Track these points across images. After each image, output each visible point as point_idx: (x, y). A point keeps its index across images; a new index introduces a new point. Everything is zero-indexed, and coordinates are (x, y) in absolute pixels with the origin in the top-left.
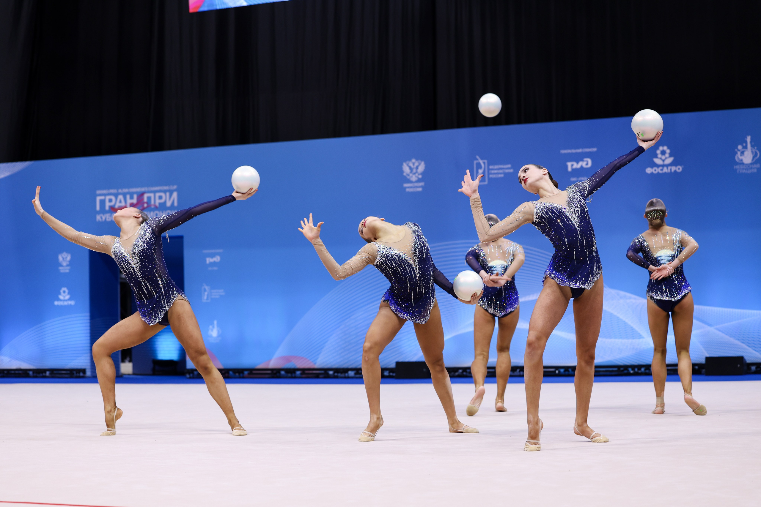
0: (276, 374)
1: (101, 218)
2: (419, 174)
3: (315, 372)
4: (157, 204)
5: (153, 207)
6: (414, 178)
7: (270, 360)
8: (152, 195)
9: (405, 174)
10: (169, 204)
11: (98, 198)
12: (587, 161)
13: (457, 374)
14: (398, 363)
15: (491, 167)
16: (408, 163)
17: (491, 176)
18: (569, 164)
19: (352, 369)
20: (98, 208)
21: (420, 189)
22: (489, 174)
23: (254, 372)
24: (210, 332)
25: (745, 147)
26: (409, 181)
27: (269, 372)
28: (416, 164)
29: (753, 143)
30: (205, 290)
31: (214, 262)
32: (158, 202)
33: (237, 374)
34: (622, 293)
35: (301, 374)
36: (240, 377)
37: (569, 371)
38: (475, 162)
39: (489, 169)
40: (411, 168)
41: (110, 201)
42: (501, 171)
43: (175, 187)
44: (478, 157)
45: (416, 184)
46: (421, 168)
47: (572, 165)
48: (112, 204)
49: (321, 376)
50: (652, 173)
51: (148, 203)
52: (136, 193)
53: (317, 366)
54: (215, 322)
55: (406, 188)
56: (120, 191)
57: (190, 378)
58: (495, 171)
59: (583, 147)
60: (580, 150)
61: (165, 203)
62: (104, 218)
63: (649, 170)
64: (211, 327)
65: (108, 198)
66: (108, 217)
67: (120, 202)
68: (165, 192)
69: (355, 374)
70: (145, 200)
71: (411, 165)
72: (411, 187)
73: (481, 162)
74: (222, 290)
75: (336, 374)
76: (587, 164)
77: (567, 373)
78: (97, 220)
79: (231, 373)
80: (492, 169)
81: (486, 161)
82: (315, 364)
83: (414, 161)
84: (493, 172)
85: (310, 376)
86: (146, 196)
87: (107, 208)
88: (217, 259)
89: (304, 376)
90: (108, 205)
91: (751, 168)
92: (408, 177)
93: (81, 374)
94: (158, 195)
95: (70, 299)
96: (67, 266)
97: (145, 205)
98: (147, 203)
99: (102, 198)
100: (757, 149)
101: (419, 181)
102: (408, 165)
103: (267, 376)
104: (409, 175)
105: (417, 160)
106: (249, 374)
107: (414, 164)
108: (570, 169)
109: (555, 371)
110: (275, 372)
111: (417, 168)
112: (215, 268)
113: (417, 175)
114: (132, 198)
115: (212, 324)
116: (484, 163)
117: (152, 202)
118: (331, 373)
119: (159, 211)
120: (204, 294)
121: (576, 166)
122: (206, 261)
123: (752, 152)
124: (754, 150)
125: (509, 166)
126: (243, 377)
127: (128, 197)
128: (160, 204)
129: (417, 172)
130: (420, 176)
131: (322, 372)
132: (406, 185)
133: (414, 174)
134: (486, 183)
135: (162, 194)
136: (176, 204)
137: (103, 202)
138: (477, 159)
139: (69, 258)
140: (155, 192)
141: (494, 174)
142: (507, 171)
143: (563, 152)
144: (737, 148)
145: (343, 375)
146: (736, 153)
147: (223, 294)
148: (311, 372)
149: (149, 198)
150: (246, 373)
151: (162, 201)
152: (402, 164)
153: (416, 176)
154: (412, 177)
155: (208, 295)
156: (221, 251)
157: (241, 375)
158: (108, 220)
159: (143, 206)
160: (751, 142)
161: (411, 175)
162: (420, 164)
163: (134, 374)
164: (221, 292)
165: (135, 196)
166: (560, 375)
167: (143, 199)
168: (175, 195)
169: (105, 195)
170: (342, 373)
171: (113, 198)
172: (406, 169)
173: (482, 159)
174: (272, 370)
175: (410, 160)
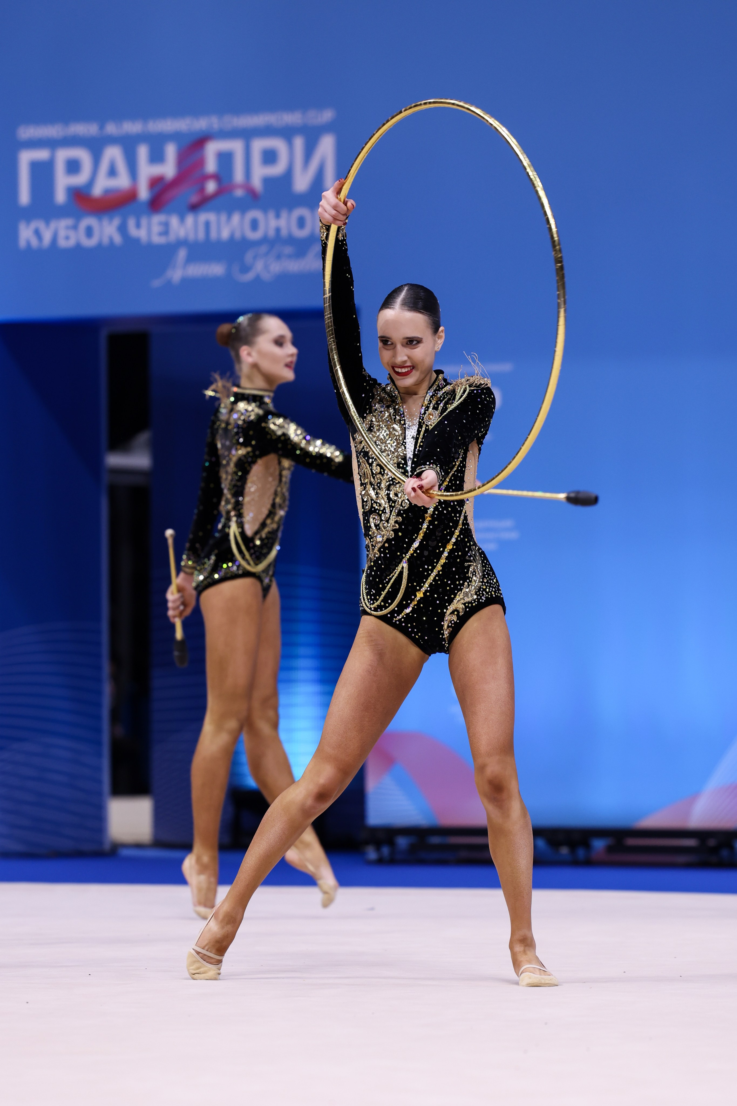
0: (715, 850)
1: (37, 233)
4: (257, 183)
5: (239, 193)
7: (694, 797)
8: (236, 146)
10: (302, 182)
20: (24, 197)
23: (631, 842)
27: (691, 842)
32: (260, 173)
33: (564, 851)
36: (575, 863)
41: (73, 166)
43: (327, 115)
48: (80, 179)
51: (223, 177)
52: (174, 137)
56: (111, 129)
57: (380, 862)
61: (287, 177)
62: (47, 237)
65: (63, 155)
66: (62, 233)
67: (112, 172)
68: (287, 133)
70: (211, 166)
74: (508, 523)
78: (22, 243)
86: (212, 150)
87: (60, 196)
90: (62, 183)
94: (259, 145)
97: (211, 187)
98: (216, 177)
99: (42, 155)
103: (681, 859)
106: (610, 849)
110: (712, 842)
117: (239, 176)
119: (265, 209)
126: (588, 863)
127: (143, 152)
128: (268, 182)
135: (278, 144)
137: (42, 173)
140: (247, 135)
147: (513, 535)
149: (226, 159)
150: (599, 844)
151: (278, 169)
157: (581, 853)
158: (62, 243)
159: (202, 189)
163: (158, 843)
165: (171, 151)
167: (201, 163)
168: (326, 146)
169: (52, 144)
171: (83, 155)
174: (702, 836)
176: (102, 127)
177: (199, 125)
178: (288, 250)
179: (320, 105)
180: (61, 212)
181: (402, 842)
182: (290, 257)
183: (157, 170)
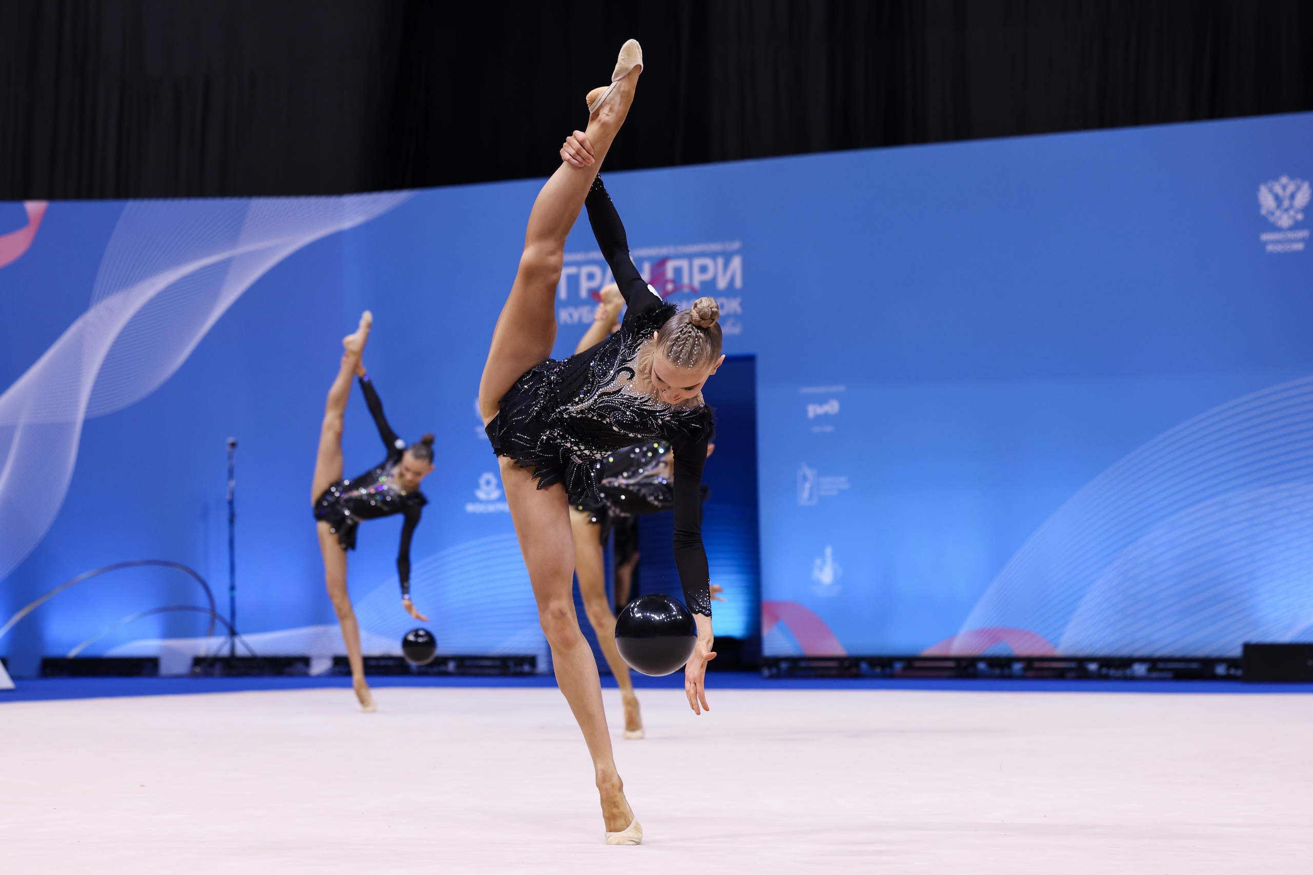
0: (965, 668)
1: (571, 316)
2: (1296, 212)
3: (1055, 665)
4: (696, 284)
5: (686, 290)
6: (1285, 221)
7: (953, 637)
8: (684, 264)
9: (1263, 212)
10: (722, 284)
11: (565, 272)
14: (1248, 648)
16: (1272, 186)
19: (1141, 660)
20: (563, 294)
21: (1299, 246)
23: (917, 664)
24: (816, 574)
26: (1274, 228)
27: (951, 664)
28: (1291, 188)
30: (805, 479)
31: (826, 413)
32: (698, 278)
33: (878, 669)
35: (1025, 669)
40: (1277, 198)
41: (591, 277)
43: (736, 245)
45: (1291, 235)
46: (1302, 199)
48: (594, 284)
49: (1068, 675)
51: (677, 281)
52: (649, 259)
53: (1058, 652)
54: (829, 551)
55: (1265, 243)
57: (772, 677)
61: (714, 280)
62: (576, 316)
64: (818, 561)
65: (585, 270)
66: (584, 314)
68: (713, 256)
69: (1150, 670)
70: (670, 274)
71: (1278, 189)
72: (1278, 242)
74: (842, 479)
75: (1104, 671)
79: (864, 666)
82: (1056, 646)
83: (1284, 180)
85: (1044, 673)
86: (670, 266)
87: (584, 293)
88: (832, 407)
89: (1030, 674)
90: (585, 286)
92: (1272, 219)
93: (527, 668)
94: (697, 263)
95: (501, 499)
97: (670, 287)
99: (572, 270)
101: (1296, 226)
102: (1271, 190)
103: (947, 673)
104: (1273, 214)
105: (1292, 177)
106: (905, 669)
107: (1284, 188)
110: (964, 664)
111: (1292, 196)
112: (829, 429)
113: (1292, 212)
115: (822, 554)
117: (686, 280)
118: (1093, 667)
120: (803, 486)
122: (805, 412)
126: (892, 676)
128: (703, 283)
129: (1291, 206)
130: (1300, 217)
131: (1072, 665)
132: (1265, 237)
133: (1286, 210)
135: (708, 262)
136: (738, 283)
137: (573, 281)
140: (690, 257)
145: (1119, 673)
147: (846, 486)
148: (1046, 665)
149: (678, 271)
150: (898, 666)
151: (708, 276)
152: (1257, 189)
153: (1289, 217)
154: (1280, 218)
155: (811, 489)
156: (840, 389)
157: (888, 671)
158: (584, 320)
159: (664, 288)
161: (1278, 213)
162: (1298, 189)
164: (842, 482)
167: (663, 273)
168: (736, 263)
169: (579, 264)
170: (1117, 668)
171: (596, 270)
172: (1266, 200)
174: (958, 660)
175: (1276, 178)
177: (663, 251)
179: (732, 239)
180: (583, 303)
181: (784, 665)
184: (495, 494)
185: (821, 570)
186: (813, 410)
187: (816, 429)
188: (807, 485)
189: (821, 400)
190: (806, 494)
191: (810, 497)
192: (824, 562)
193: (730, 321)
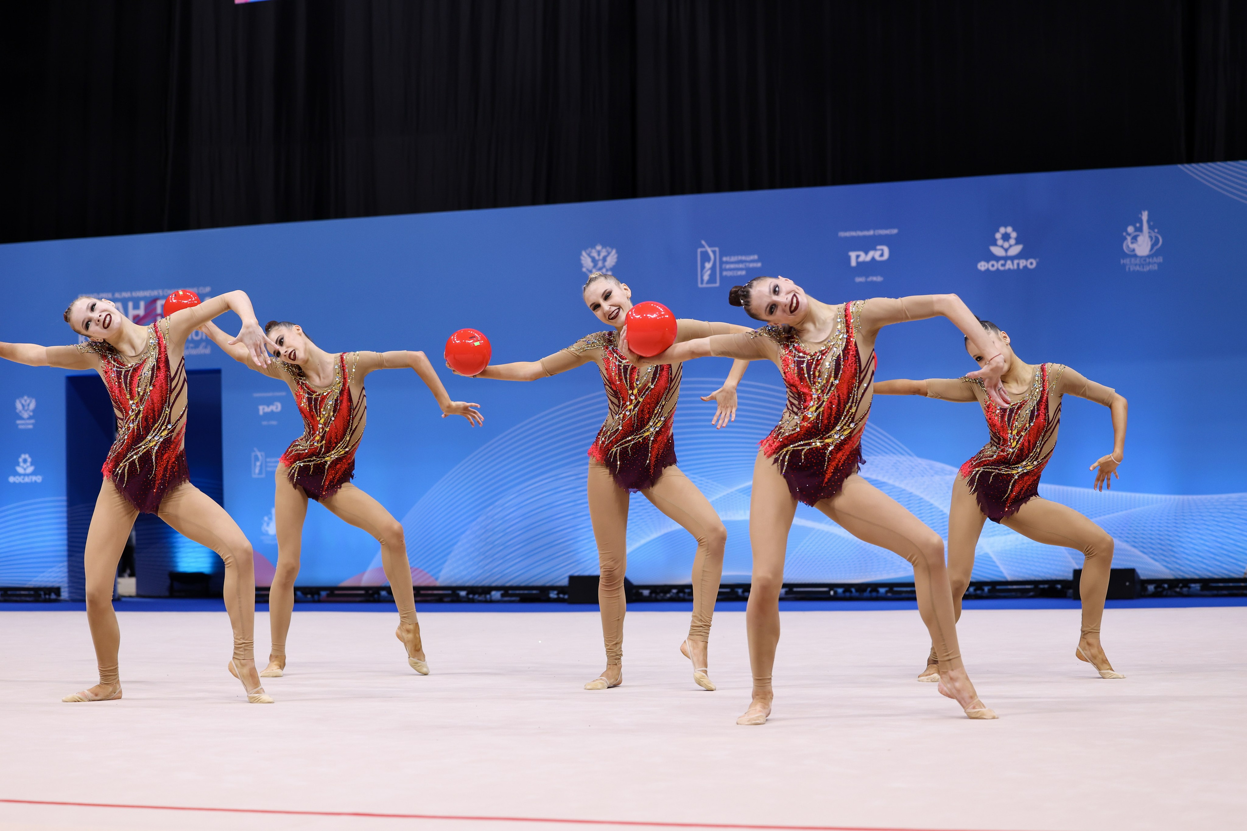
0: (372, 595)
2: (607, 270)
3: (436, 592)
7: (364, 573)
9: (584, 270)
12: (882, 250)
13: (668, 595)
14: (572, 578)
15: (725, 259)
16: (591, 252)
17: (725, 273)
18: (853, 255)
19: (497, 588)
22: (721, 270)
23: (337, 592)
24: (265, 527)
25: (1140, 230)
27: (362, 592)
28: (603, 254)
29: (1152, 223)
30: (257, 459)
31: (272, 411)
33: (309, 596)
34: (939, 465)
36: (314, 602)
37: (851, 592)
38: (699, 250)
39: (722, 263)
40: (594, 260)
42: (741, 266)
43: (208, 289)
44: (703, 242)
46: (612, 260)
47: (858, 257)
49: (446, 599)
50: (988, 270)
52: (144, 298)
53: (439, 583)
54: (273, 511)
56: (117, 295)
58: (732, 266)
59: (875, 228)
60: (871, 233)
63: (982, 266)
64: (266, 518)
69: (502, 595)
70: (159, 310)
71: (595, 254)
73: (709, 250)
75: (471, 596)
76: (882, 255)
77: (848, 594)
80: (727, 263)
81: (717, 249)
82: (437, 579)
83: (599, 248)
84: (728, 266)
85: (429, 598)
86: (159, 304)
88: (277, 407)
91: (1149, 263)
93: (53, 596)
95: (33, 473)
96: (30, 418)
100: (1158, 233)
102: (589, 255)
103: (358, 599)
104: (591, 271)
105: (604, 246)
106: (328, 595)
107: (599, 253)
108: (853, 263)
109: (828, 592)
110: (370, 592)
111: (604, 259)
112: (274, 423)
113: (604, 270)
114: (136, 307)
116: (714, 252)
118: (463, 593)
120: (255, 465)
121: (864, 257)
122: (258, 410)
123: (1151, 237)
124: (1153, 235)
125: (756, 257)
126: (319, 601)
127: (130, 305)
129: (604, 266)
131: (449, 592)
133: (600, 269)
134: (718, 285)
138: (703, 246)
139: (32, 406)
141: (730, 270)
142: (751, 265)
143: (842, 234)
144: (1126, 231)
145: (482, 598)
146: (1125, 239)
148: (430, 592)
150: (324, 594)
152: (581, 254)
155: (261, 466)
157: (316, 597)
160: (1148, 222)
161: (594, 271)
162: (609, 254)
163: (138, 595)
165: (142, 304)
166: (836, 598)
167: (155, 309)
170: (480, 594)
172: (586, 261)
173: (710, 246)
174: (366, 589)
175: (593, 247)
176: (113, 295)
177: (155, 293)
178: (191, 345)
179: (205, 286)
182: (192, 348)
183: (136, 312)
184: (30, 469)
185: (268, 524)
186: (263, 409)
187: (264, 423)
188: (258, 464)
189: (269, 402)
190: (257, 471)
191: (260, 472)
192: (270, 519)
193: (203, 344)
